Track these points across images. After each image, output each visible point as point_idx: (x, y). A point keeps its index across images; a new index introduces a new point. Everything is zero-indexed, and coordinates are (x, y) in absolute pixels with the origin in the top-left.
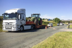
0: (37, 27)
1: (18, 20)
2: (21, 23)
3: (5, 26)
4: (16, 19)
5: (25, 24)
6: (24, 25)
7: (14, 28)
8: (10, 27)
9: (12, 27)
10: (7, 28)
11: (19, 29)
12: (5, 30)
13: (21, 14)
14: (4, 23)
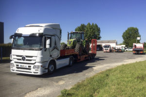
0: (80, 59)
1: (45, 50)
2: (51, 56)
3: (16, 62)
4: (41, 49)
5: (59, 56)
6: (56, 60)
7: (36, 69)
8: (27, 66)
9: (32, 66)
10: (19, 66)
11: (45, 69)
12: (15, 71)
13: (52, 36)
14: (13, 57)
